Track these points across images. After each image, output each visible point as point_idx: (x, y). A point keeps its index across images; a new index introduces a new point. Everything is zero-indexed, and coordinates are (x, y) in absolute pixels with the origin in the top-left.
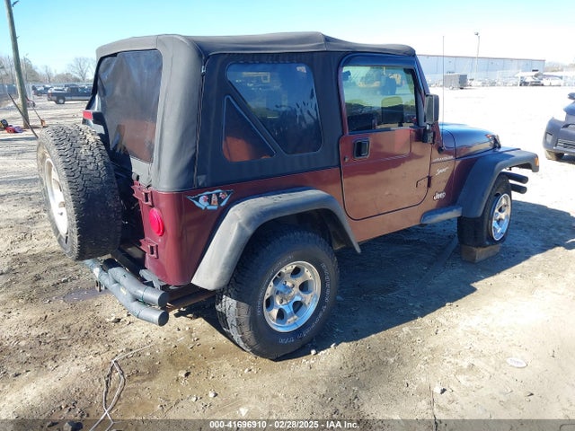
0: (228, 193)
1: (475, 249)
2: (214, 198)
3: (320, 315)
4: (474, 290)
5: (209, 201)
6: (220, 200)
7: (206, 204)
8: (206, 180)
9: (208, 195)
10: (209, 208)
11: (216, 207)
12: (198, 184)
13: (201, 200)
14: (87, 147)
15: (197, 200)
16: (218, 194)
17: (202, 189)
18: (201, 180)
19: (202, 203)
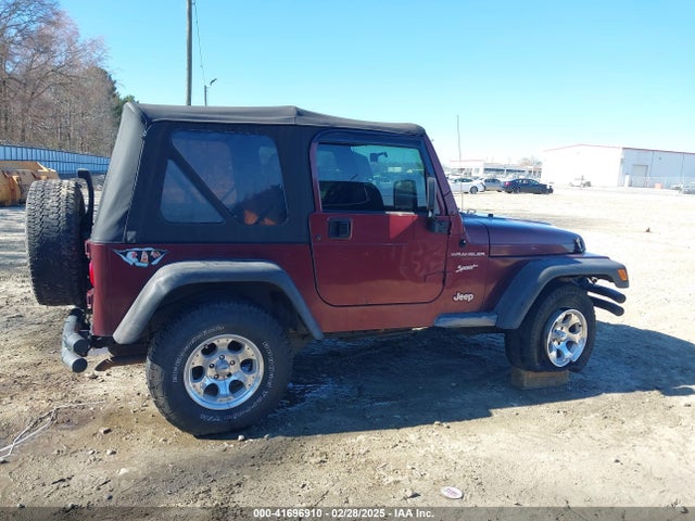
0: (162, 253)
1: (523, 372)
2: (145, 256)
3: (260, 400)
4: (489, 415)
5: (139, 258)
6: (151, 259)
7: (135, 260)
8: (136, 237)
9: (137, 252)
10: (138, 264)
11: (146, 265)
12: (126, 239)
13: (129, 255)
14: (55, 199)
15: (125, 254)
16: (149, 252)
17: (130, 245)
18: (131, 235)
19: (130, 258)
